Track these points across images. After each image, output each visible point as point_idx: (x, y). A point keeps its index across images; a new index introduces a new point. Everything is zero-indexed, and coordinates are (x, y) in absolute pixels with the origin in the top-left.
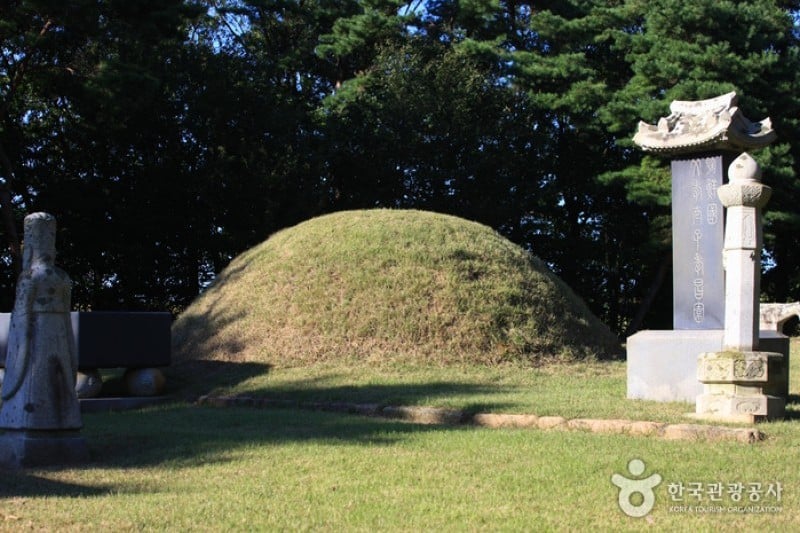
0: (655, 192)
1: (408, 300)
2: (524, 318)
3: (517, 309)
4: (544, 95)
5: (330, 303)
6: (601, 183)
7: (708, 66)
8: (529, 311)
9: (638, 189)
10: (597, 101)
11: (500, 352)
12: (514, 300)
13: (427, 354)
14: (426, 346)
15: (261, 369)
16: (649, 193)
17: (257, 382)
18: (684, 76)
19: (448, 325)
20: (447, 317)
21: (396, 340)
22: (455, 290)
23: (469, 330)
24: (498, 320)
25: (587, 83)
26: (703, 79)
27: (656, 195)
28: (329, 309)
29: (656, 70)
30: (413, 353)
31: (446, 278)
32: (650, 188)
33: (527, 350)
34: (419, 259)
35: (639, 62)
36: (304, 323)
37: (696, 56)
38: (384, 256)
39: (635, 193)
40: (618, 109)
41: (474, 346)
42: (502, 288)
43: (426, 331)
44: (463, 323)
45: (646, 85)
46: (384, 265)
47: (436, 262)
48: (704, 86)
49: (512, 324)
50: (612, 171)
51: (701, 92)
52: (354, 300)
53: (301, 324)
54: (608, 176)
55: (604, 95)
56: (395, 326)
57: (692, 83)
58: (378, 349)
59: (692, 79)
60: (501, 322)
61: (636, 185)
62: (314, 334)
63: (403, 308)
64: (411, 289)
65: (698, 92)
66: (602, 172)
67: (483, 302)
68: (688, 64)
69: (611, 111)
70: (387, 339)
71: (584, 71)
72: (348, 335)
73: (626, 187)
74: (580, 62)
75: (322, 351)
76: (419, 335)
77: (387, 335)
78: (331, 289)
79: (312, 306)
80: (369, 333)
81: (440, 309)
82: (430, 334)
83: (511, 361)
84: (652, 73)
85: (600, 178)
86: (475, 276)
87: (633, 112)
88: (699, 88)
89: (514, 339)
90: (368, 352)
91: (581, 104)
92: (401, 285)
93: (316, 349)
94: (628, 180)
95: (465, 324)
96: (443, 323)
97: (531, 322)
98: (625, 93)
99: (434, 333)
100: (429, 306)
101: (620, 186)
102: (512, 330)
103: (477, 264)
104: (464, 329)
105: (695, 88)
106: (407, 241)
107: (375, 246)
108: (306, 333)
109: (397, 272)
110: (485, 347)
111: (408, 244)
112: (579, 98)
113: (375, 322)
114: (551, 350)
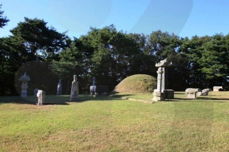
1: (137, 85)
2: (151, 87)
7: (213, 54)
10: (197, 60)
12: (150, 85)
15: (118, 93)
17: (117, 94)
18: (209, 56)
19: (141, 88)
22: (143, 84)
25: (196, 57)
26: (212, 56)
28: (128, 86)
29: (206, 55)
31: (142, 82)
34: (140, 80)
35: (203, 54)
37: (211, 53)
39: (203, 72)
41: (143, 91)
42: (149, 84)
51: (212, 58)
54: (199, 70)
60: (148, 88)
67: (146, 85)
68: (210, 54)
69: (199, 61)
71: (196, 56)
74: (196, 55)
78: (129, 83)
79: (126, 86)
80: (131, 89)
81: (140, 86)
82: (138, 89)
83: (148, 92)
84: (205, 56)
86: (146, 82)
89: (149, 90)
91: (195, 60)
92: (136, 83)
93: (125, 91)
94: (202, 70)
95: (143, 88)
98: (202, 59)
101: (201, 71)
103: (147, 81)
106: (139, 78)
107: (135, 79)
108: (125, 89)
110: (145, 91)
113: (132, 88)
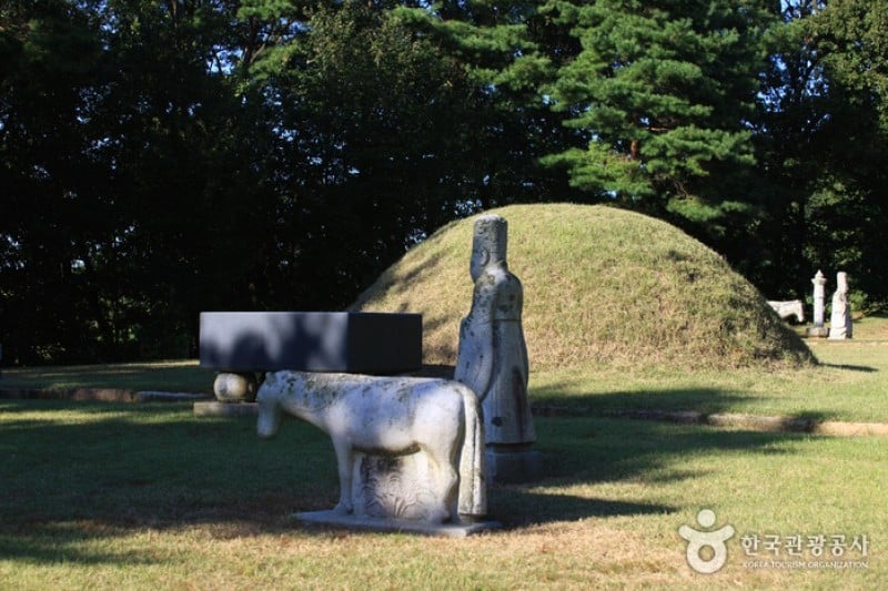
0: (600, 177)
1: (639, 302)
2: (746, 322)
3: (738, 312)
4: (482, 71)
5: (559, 304)
6: (542, 166)
7: (666, 44)
8: (748, 315)
9: (582, 174)
11: (735, 357)
12: (733, 303)
13: (671, 358)
14: (668, 351)
16: (593, 179)
18: (641, 54)
19: (683, 328)
20: (681, 320)
21: (636, 343)
22: (681, 291)
23: (704, 334)
24: (726, 324)
25: (532, 58)
26: (662, 57)
27: (603, 181)
28: (559, 310)
29: (610, 46)
30: (657, 357)
31: (667, 279)
32: (595, 173)
33: (757, 355)
34: (637, 258)
36: (537, 325)
37: (653, 33)
38: (603, 256)
39: (580, 178)
40: (569, 87)
41: (711, 351)
42: (720, 290)
43: (664, 335)
44: (696, 327)
45: (596, 62)
46: (605, 265)
47: (655, 262)
48: (665, 65)
49: (738, 329)
50: (555, 154)
51: (661, 71)
52: (583, 302)
53: (534, 326)
54: (550, 159)
55: (546, 71)
56: (632, 329)
57: (650, 61)
58: (619, 353)
59: (650, 57)
60: (729, 326)
61: (580, 170)
62: (550, 337)
63: (635, 310)
64: (639, 290)
65: (657, 71)
66: (544, 154)
67: (709, 305)
68: (645, 41)
69: (559, 89)
70: (626, 343)
71: (526, 45)
72: (586, 337)
73: (569, 172)
74: (521, 35)
75: (562, 354)
76: (657, 339)
77: (626, 338)
78: (556, 289)
79: (540, 306)
80: (607, 336)
81: (672, 312)
82: (668, 339)
83: (748, 366)
84: (604, 49)
85: (542, 161)
86: (692, 278)
87: (585, 91)
88: (659, 67)
89: (744, 344)
90: (610, 356)
91: (522, 80)
92: (628, 286)
93: (556, 353)
94: (571, 164)
96: (678, 327)
97: (753, 327)
98: (570, 70)
99: (671, 336)
100: (661, 309)
101: (562, 170)
102: (739, 334)
103: (690, 265)
104: (699, 333)
105: (653, 67)
106: (619, 239)
107: (589, 244)
108: (542, 335)
109: (620, 272)
110: (721, 352)
111: (621, 243)
112: (520, 74)
113: (612, 325)
114: (775, 355)
